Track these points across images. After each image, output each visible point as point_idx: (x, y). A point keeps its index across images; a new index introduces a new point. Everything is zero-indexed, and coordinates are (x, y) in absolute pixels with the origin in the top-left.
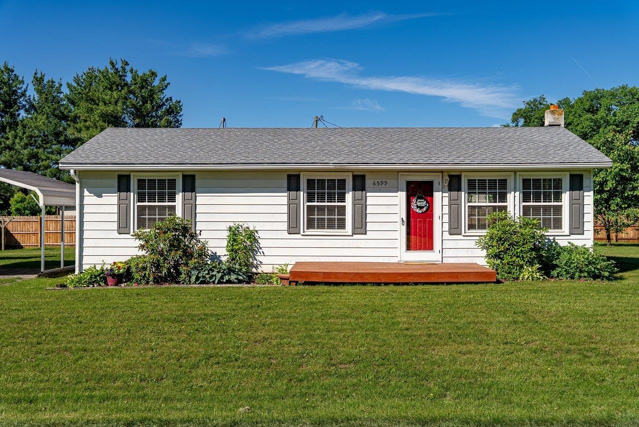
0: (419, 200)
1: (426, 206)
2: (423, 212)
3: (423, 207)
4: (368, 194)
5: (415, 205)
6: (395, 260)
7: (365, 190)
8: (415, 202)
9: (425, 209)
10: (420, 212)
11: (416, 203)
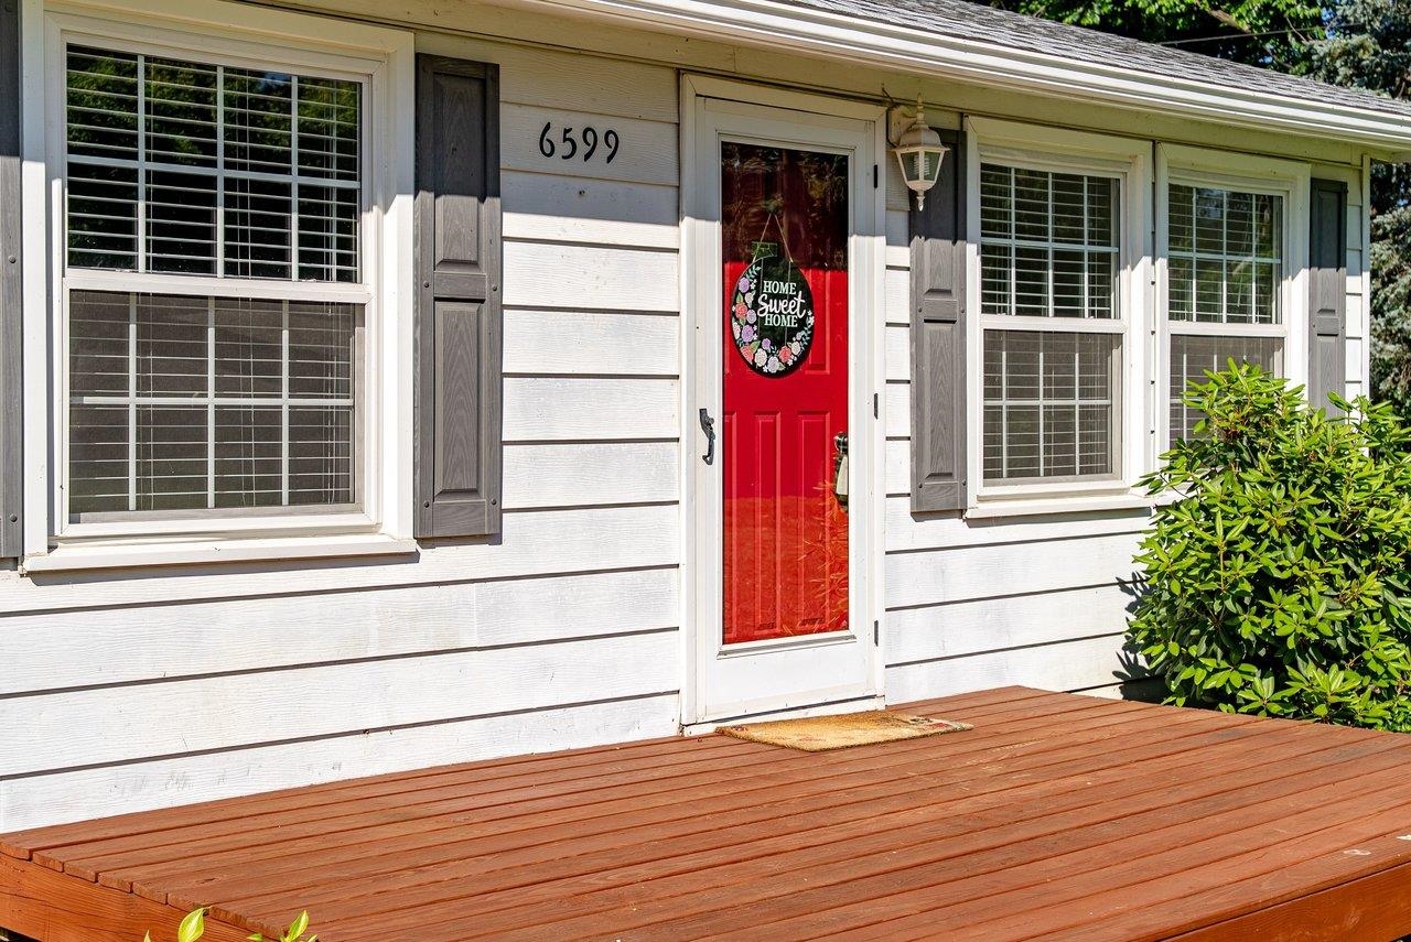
0: (769, 286)
1: (802, 323)
2: (789, 370)
3: (792, 332)
4: (514, 224)
5: (752, 317)
6: (657, 723)
7: (497, 194)
8: (750, 298)
9: (796, 348)
10: (774, 366)
11: (755, 306)
